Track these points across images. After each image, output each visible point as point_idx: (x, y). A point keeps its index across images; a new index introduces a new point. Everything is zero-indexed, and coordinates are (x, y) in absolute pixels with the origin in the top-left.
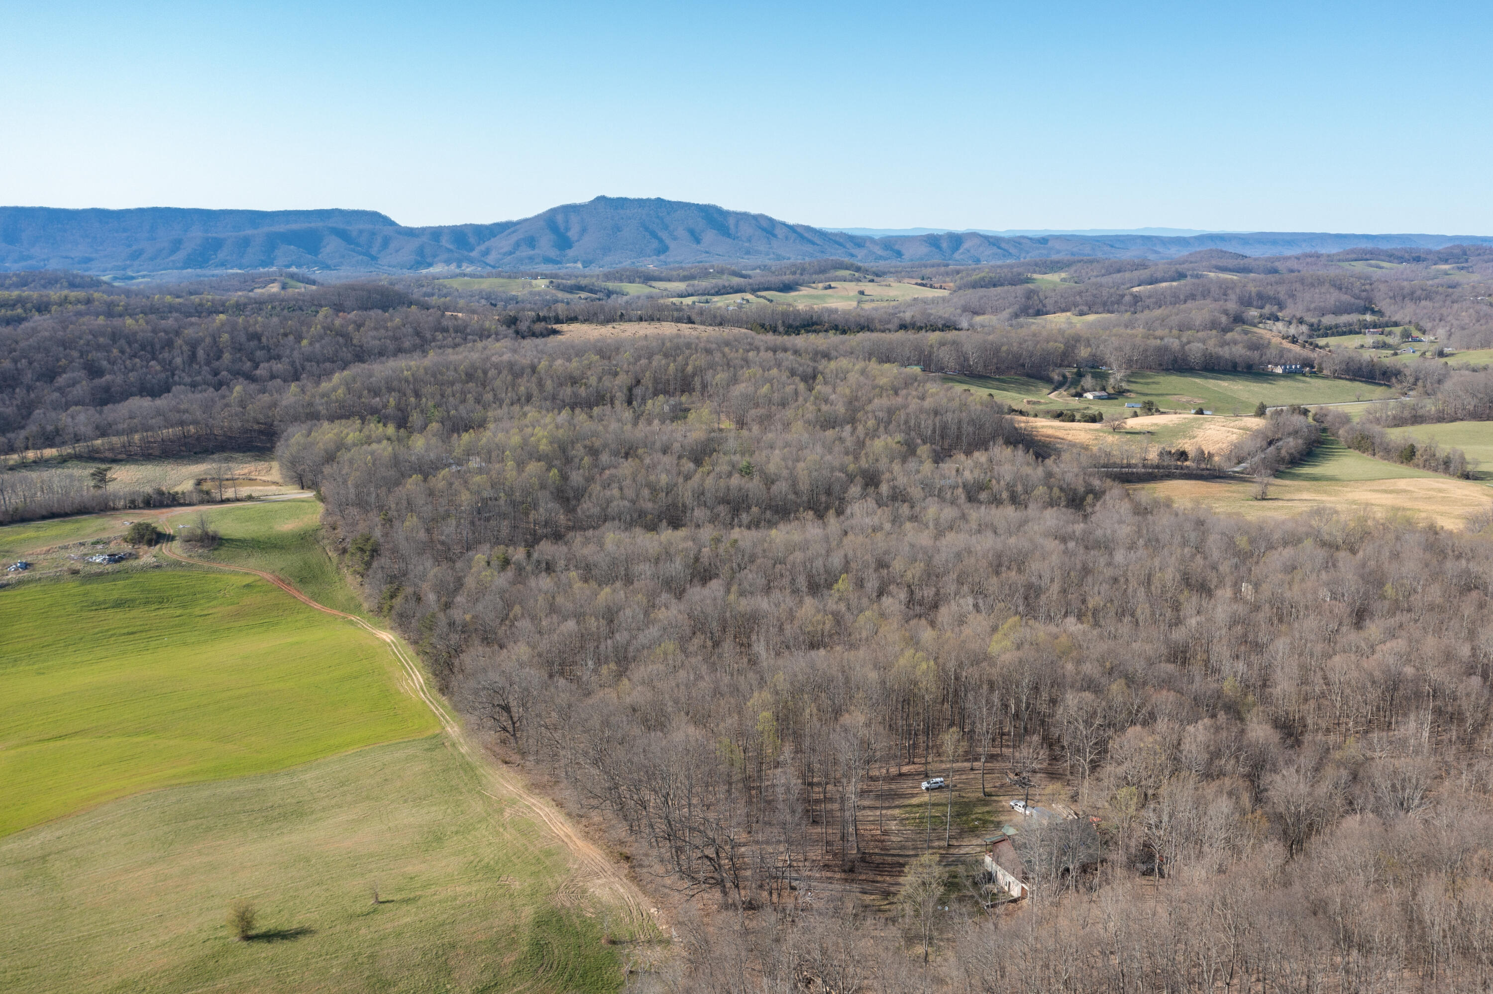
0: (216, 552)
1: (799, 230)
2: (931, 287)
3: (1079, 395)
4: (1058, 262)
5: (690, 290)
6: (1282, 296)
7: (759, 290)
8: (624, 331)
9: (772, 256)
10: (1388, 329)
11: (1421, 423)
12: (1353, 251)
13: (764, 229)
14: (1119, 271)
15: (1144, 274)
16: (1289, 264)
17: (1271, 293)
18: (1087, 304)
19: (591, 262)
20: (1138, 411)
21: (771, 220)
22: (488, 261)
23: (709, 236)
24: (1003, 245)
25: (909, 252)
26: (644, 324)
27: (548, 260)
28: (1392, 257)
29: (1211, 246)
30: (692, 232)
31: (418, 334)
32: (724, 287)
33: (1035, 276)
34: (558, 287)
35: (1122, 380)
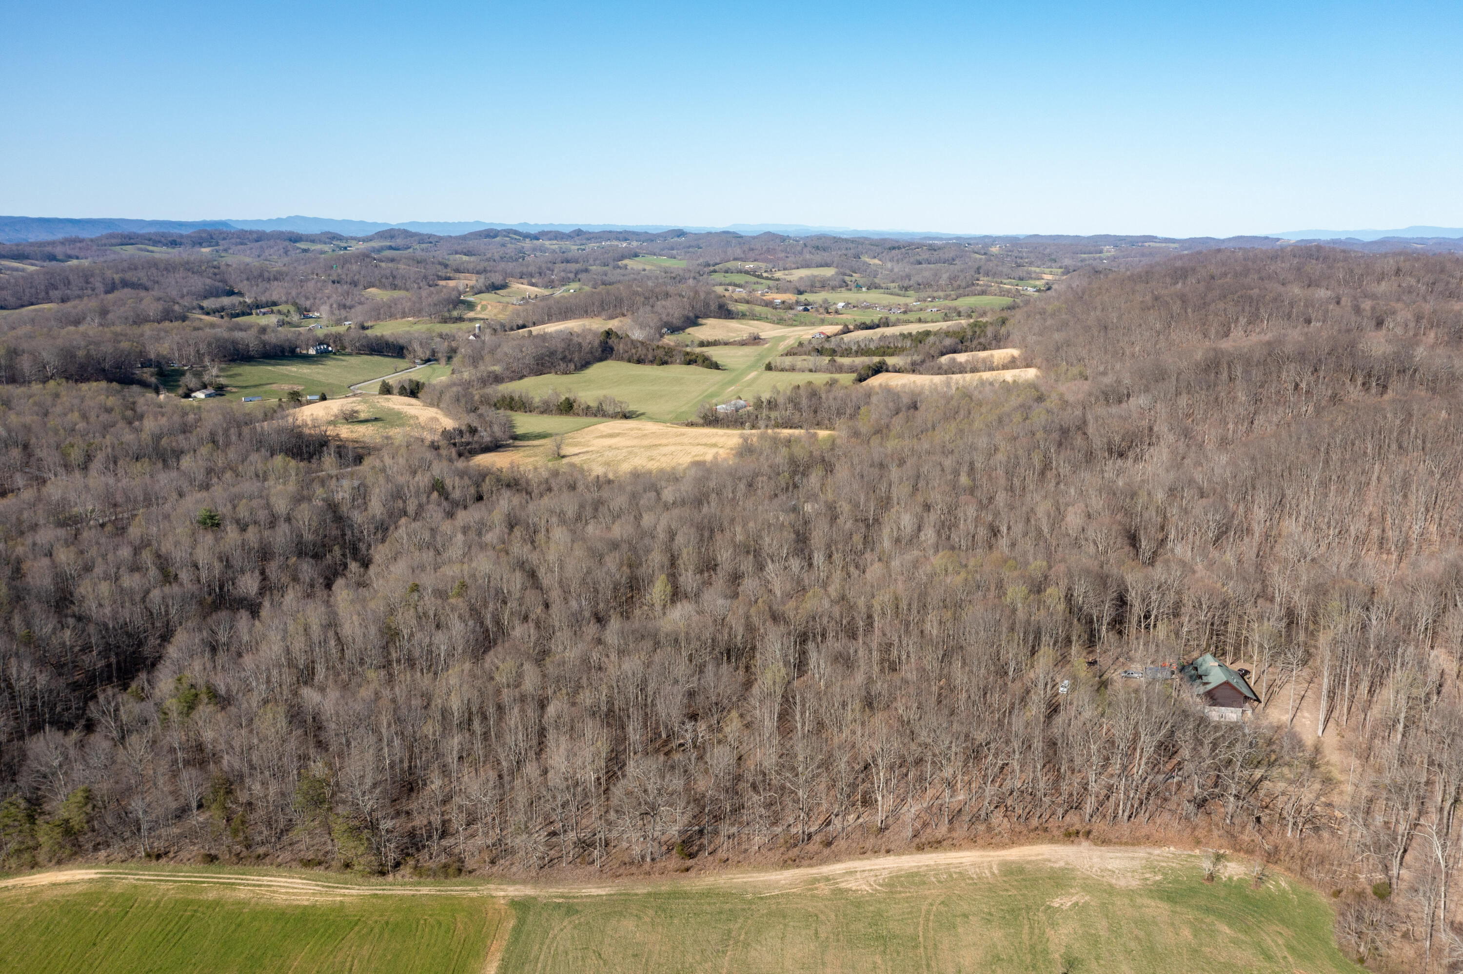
3: (187, 396)
10: (274, 309)
28: (151, 241)
35: (217, 376)
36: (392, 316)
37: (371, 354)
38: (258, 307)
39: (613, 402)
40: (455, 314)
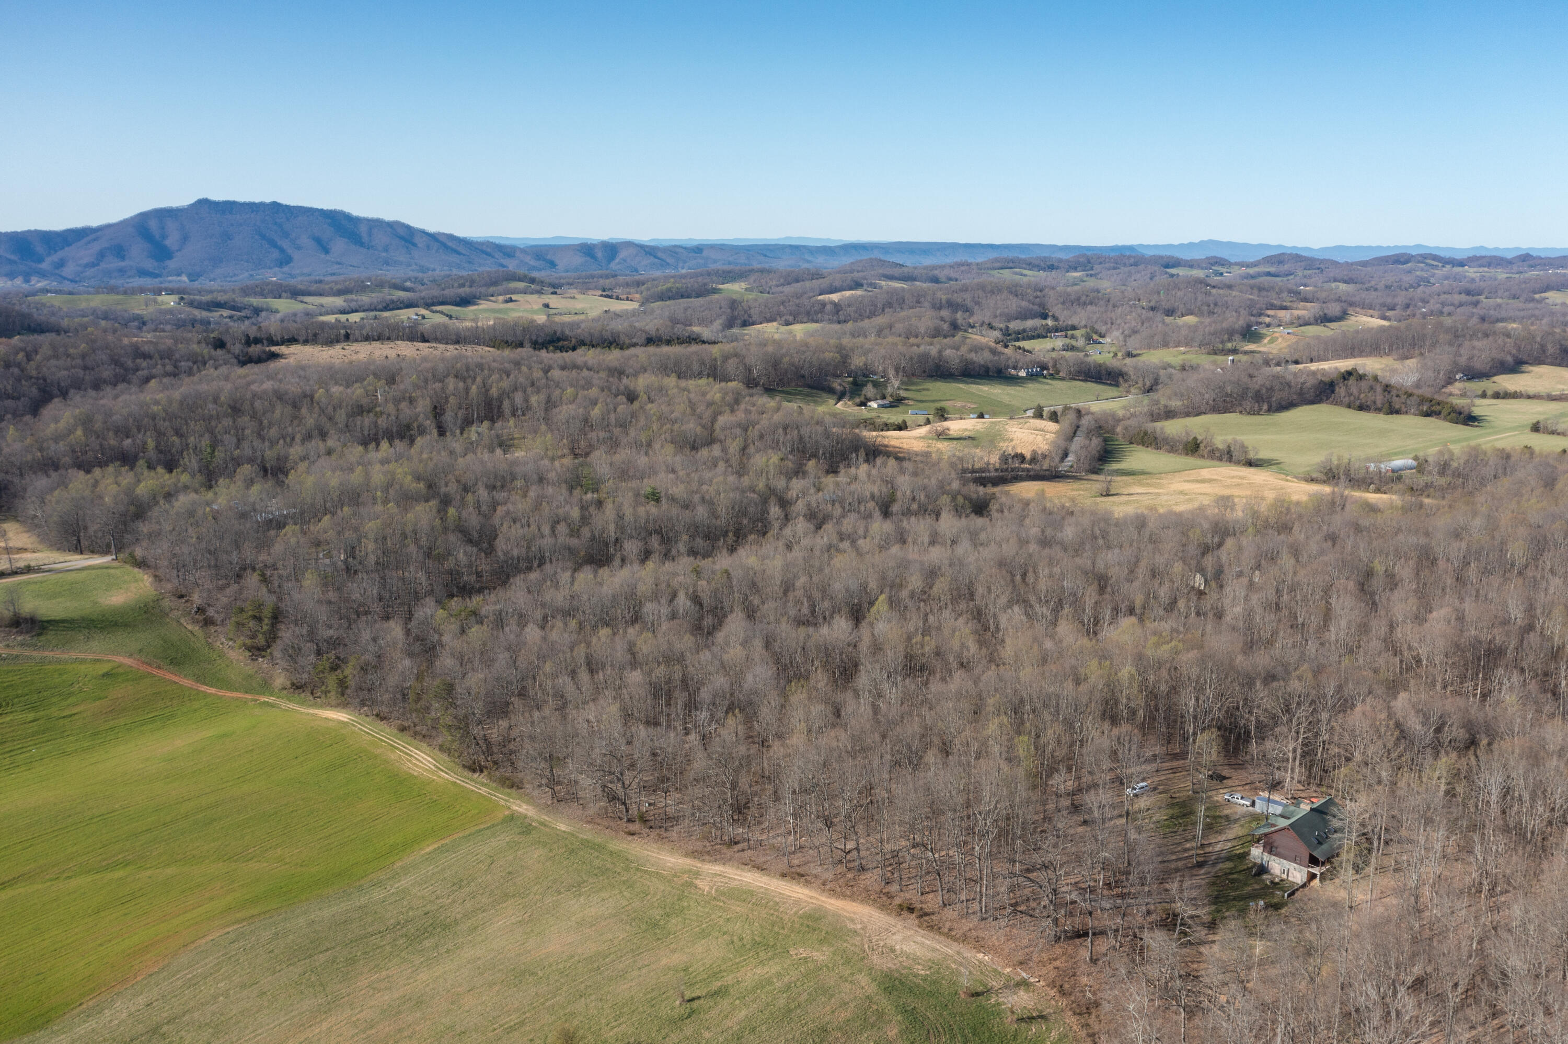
0: (42, 638)
1: (441, 239)
2: (617, 298)
3: (863, 404)
4: (730, 272)
5: (353, 305)
6: (969, 303)
7: (433, 304)
8: (357, 353)
9: (414, 267)
10: (1070, 333)
11: (1173, 418)
12: (997, 260)
13: (402, 238)
14: (797, 281)
15: (824, 283)
16: (946, 272)
17: (959, 300)
18: (791, 314)
19: (199, 275)
20: (931, 417)
21: (408, 227)
22: (63, 274)
23: (339, 246)
24: (660, 254)
25: (563, 262)
26: (376, 344)
27: (143, 273)
28: (1031, 265)
29: (865, 256)
30: (318, 241)
31: (115, 362)
32: (393, 302)
33: (721, 286)
34: (191, 304)
35: (899, 388)
36: (1166, 345)
37: (1085, 381)
38: (1057, 331)
39: (1243, 447)
40: (1229, 345)
